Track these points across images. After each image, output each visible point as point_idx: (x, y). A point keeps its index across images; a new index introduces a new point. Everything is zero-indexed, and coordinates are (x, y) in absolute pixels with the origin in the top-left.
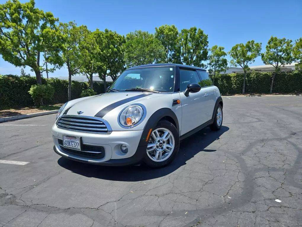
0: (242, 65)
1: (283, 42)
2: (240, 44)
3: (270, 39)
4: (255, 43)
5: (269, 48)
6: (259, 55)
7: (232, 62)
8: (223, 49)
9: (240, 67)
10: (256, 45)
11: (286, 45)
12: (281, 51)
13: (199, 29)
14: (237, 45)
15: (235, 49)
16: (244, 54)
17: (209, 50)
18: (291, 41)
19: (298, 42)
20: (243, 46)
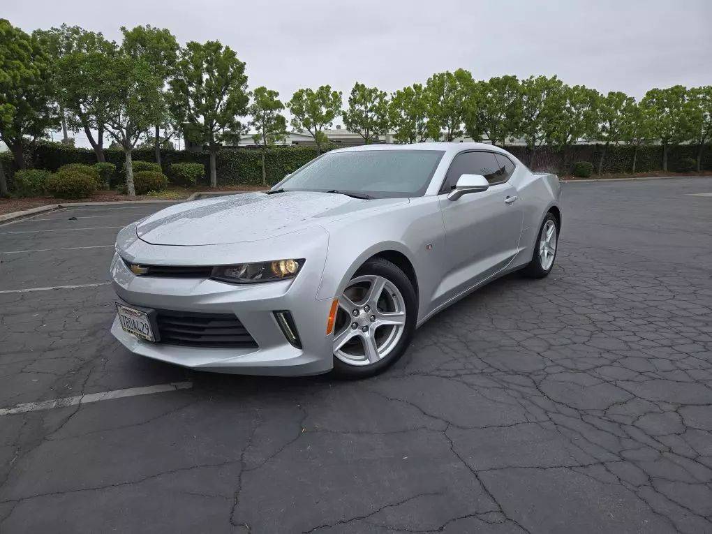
0: (313, 130)
1: (373, 95)
2: (307, 89)
3: (354, 86)
4: (332, 90)
5: (353, 102)
6: (339, 114)
7: (294, 123)
8: (277, 94)
9: (308, 133)
10: (333, 95)
11: (378, 100)
12: (371, 110)
13: (227, 48)
14: (302, 91)
15: (297, 97)
16: (314, 109)
17: (250, 93)
18: (385, 94)
19: (394, 96)
20: (312, 93)
